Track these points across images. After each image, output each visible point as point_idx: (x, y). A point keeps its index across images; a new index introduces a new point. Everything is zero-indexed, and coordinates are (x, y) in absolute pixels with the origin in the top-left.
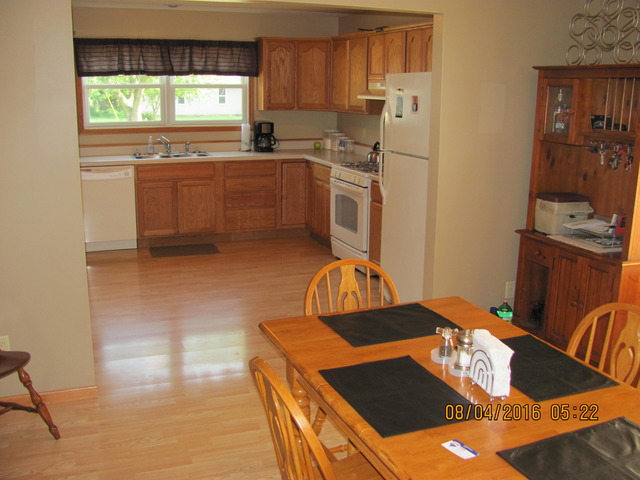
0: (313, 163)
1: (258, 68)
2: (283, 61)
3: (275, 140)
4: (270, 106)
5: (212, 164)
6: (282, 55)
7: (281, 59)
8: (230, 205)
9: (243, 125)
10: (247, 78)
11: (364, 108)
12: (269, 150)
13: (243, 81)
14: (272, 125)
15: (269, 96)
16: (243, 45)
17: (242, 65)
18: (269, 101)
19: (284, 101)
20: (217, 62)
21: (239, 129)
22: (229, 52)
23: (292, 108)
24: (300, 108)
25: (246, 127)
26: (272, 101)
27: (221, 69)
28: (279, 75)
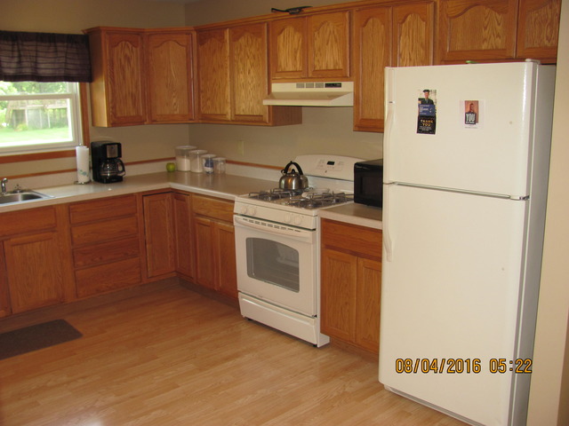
0: (188, 193)
1: (90, 70)
2: (128, 59)
3: (123, 165)
4: (115, 121)
5: (50, 209)
6: (127, 52)
7: (126, 56)
8: (80, 263)
9: (77, 149)
10: (76, 85)
11: (266, 118)
12: (117, 179)
13: (71, 88)
14: (119, 145)
15: (114, 107)
16: (70, 39)
17: (70, 66)
18: (115, 114)
19: (133, 113)
20: (36, 63)
21: (73, 153)
22: (52, 49)
23: (142, 123)
24: (153, 121)
25: (82, 152)
26: (119, 115)
27: (41, 72)
28: (124, 78)
